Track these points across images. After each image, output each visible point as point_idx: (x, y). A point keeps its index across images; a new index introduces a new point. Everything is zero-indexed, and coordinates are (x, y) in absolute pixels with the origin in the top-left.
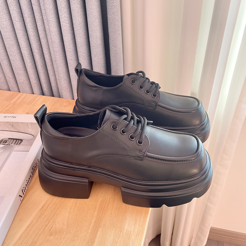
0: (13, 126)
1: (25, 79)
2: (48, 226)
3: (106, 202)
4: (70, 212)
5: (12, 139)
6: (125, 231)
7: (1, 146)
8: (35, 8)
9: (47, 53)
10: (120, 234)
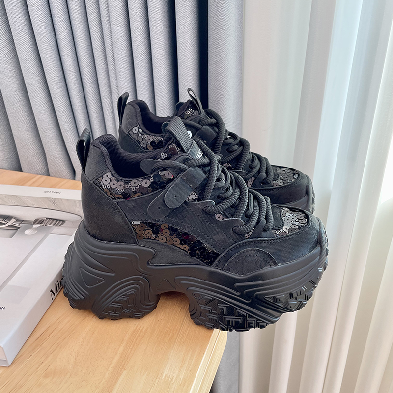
0: (54, 203)
2: (43, 364)
3: (141, 332)
4: (82, 345)
5: (51, 219)
6: (163, 377)
7: (35, 226)
8: (98, 54)
9: (110, 119)
10: (155, 381)
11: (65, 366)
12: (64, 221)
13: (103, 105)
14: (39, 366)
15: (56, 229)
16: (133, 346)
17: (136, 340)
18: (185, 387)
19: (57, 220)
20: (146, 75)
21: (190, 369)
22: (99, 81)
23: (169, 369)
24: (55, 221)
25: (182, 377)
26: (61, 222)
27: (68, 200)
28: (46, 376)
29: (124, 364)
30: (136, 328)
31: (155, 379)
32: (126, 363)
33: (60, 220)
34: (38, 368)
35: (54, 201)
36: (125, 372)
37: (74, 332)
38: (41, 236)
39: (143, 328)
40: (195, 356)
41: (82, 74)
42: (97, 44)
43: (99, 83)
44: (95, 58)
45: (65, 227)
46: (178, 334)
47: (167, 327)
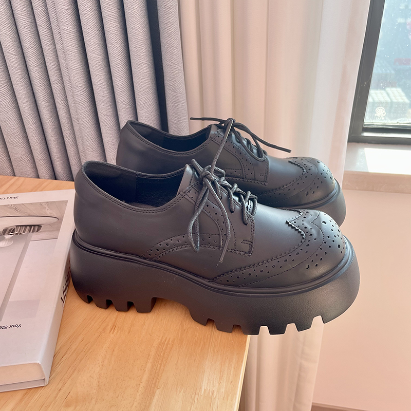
1: (23, 153)
2: (62, 391)
3: (167, 344)
4: (102, 365)
5: (23, 226)
6: (203, 392)
7: (7, 237)
8: (43, 31)
9: (62, 107)
10: (195, 398)
11: (87, 391)
12: (39, 226)
13: (54, 91)
14: (57, 394)
15: (35, 236)
16: (162, 361)
17: (164, 354)
18: (229, 401)
19: (31, 226)
20: (100, 53)
21: (230, 380)
22: (47, 64)
23: (206, 382)
24: (28, 227)
25: (223, 390)
26: (37, 227)
27: (31, 204)
28: (67, 405)
29: (156, 382)
30: (161, 340)
31: (193, 395)
32: (158, 380)
33: (34, 226)
34: (56, 397)
35: (15, 208)
36: (158, 392)
37: (90, 351)
38: (21, 246)
39: (169, 340)
40: (233, 366)
41: (25, 56)
42: (41, 20)
43: (47, 66)
44: (41, 36)
45: (44, 231)
46: (209, 343)
47: (196, 336)
